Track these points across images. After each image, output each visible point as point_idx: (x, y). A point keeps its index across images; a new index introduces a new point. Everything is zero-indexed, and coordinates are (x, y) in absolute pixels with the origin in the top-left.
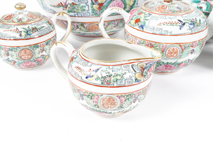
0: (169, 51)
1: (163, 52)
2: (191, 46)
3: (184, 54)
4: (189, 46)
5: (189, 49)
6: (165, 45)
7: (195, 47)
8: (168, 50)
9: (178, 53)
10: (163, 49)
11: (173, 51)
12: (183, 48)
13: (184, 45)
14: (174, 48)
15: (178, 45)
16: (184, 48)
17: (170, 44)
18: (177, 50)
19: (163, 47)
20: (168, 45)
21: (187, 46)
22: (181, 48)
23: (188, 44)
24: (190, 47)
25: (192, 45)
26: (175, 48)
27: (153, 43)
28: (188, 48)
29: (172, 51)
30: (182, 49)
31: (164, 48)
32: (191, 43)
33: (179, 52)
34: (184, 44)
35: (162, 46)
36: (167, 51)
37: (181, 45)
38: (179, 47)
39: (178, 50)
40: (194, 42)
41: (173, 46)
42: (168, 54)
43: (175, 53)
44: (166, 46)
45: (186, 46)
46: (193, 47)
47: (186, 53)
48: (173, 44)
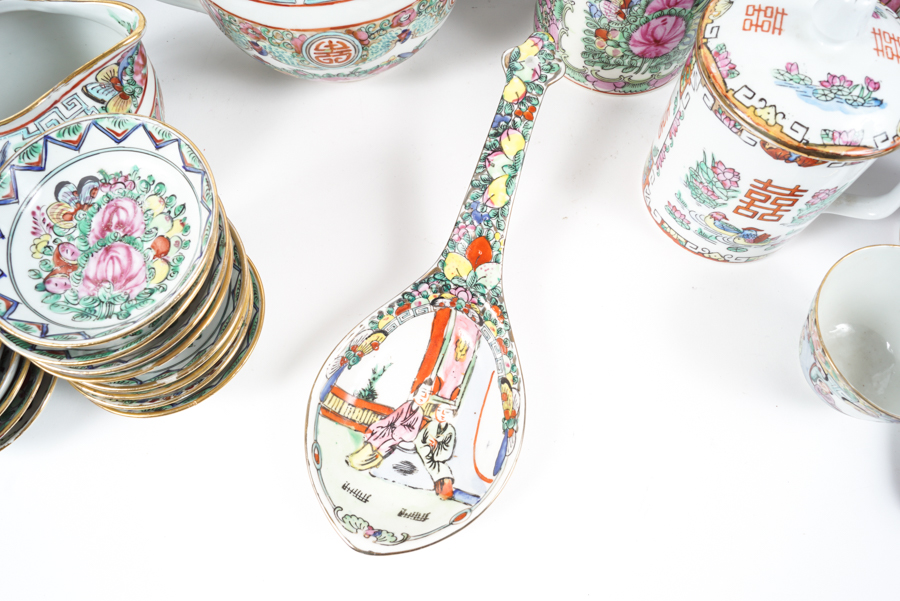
0: (316, 49)
1: (299, 52)
2: (392, 26)
3: (374, 50)
4: (384, 27)
5: (388, 35)
6: (297, 34)
7: (411, 22)
8: (314, 47)
9: (353, 52)
10: (296, 46)
11: (332, 48)
12: (364, 36)
13: (363, 30)
14: (331, 42)
15: (343, 30)
16: (369, 37)
17: (314, 33)
18: (345, 46)
19: (292, 39)
20: (308, 34)
21: (378, 28)
22: (356, 38)
23: (378, 23)
24: (389, 30)
25: (395, 21)
26: (334, 41)
27: (259, 28)
28: (382, 32)
29: (328, 50)
30: (361, 41)
31: (299, 43)
32: (391, 18)
33: (352, 48)
34: (365, 25)
35: (290, 36)
36: (312, 51)
37: (355, 29)
38: (350, 38)
39: (348, 44)
40: (403, 10)
41: (326, 37)
42: (317, 58)
43: (341, 53)
44: (301, 38)
45: (371, 30)
46: (400, 24)
47: (380, 47)
48: (325, 30)
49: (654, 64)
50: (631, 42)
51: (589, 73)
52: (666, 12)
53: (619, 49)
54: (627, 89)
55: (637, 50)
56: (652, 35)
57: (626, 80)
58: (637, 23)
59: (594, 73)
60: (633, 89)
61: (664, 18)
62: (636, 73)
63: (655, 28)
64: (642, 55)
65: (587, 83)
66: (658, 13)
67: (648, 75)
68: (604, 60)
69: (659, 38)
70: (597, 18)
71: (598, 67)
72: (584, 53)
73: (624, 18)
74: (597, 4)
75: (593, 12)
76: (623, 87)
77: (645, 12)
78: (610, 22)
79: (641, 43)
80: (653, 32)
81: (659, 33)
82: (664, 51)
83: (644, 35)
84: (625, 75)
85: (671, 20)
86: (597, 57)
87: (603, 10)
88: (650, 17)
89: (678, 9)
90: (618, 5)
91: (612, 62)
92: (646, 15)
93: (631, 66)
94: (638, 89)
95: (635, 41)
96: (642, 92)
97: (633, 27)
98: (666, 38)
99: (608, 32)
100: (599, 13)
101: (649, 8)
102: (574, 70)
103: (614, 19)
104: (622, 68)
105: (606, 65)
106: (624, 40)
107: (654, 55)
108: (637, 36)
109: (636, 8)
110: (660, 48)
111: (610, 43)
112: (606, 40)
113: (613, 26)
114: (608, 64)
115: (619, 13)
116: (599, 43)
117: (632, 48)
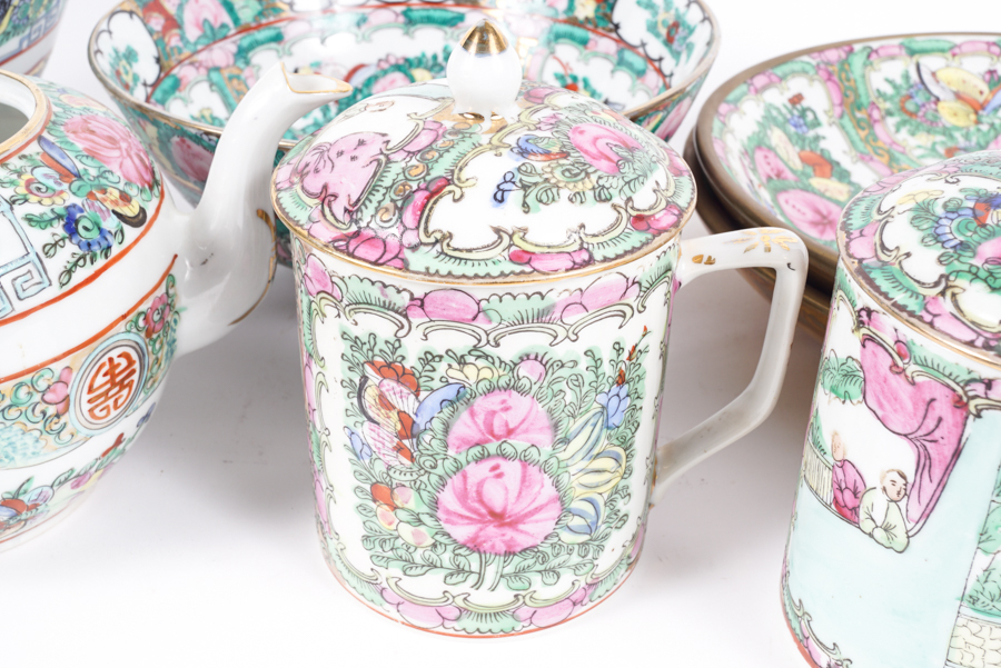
49: (509, 569)
50: (440, 514)
51: (385, 585)
52: (492, 447)
53: (422, 529)
54: (469, 623)
55: (462, 532)
56: (481, 501)
57: (459, 601)
58: (439, 470)
59: (392, 582)
60: (484, 626)
61: (492, 463)
62: (477, 585)
63: (480, 484)
64: (474, 546)
65: (387, 606)
66: (476, 451)
67: (503, 596)
68: (402, 552)
69: (498, 509)
70: (367, 461)
71: (395, 570)
72: (366, 538)
73: (412, 459)
74: (358, 430)
75: (358, 447)
76: (458, 619)
77: (446, 446)
78: (389, 468)
79: (462, 516)
80: (479, 493)
81: (496, 496)
82: (523, 541)
83: (463, 497)
84: (454, 590)
85: (512, 469)
86: (387, 548)
87: (371, 442)
88: (462, 458)
89: (518, 443)
90: (391, 430)
91: (418, 558)
92: (451, 452)
93: (460, 570)
94: (495, 626)
95: (448, 512)
96: (506, 634)
97: (434, 479)
98: (516, 509)
99: (392, 490)
100: (366, 449)
101: (451, 438)
102: (358, 575)
103: (394, 463)
104: (443, 573)
105: (409, 564)
106: (427, 510)
107: (502, 548)
108: (448, 499)
109: (427, 437)
110: (509, 533)
111: (402, 515)
112: (395, 508)
113: (397, 478)
114: (411, 563)
115: (399, 449)
116: (383, 515)
117: (448, 528)
